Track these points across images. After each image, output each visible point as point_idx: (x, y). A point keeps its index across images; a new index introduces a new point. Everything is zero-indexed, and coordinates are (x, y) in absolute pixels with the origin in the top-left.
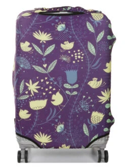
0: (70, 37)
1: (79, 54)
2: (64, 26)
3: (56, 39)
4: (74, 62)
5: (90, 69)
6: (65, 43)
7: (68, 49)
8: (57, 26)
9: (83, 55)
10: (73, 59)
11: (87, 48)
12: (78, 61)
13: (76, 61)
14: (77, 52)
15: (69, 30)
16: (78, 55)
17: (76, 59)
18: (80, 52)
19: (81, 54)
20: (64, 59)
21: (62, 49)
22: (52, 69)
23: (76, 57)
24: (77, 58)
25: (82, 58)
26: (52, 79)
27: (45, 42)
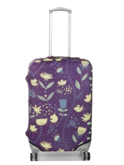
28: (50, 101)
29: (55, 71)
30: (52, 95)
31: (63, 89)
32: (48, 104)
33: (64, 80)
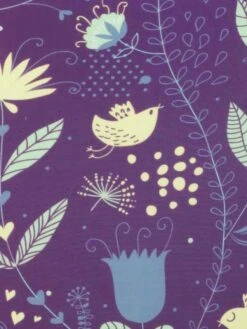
0: (146, 80)
1: (180, 167)
2: (117, 20)
3: (74, 91)
4: (151, 211)
5: (230, 244)
6: (116, 110)
7: (130, 143)
8: (85, 26)
9: (198, 171)
10: (148, 193)
11: (221, 136)
12: (173, 205)
13: (162, 204)
14: (170, 159)
15: (142, 45)
16: (172, 175)
17: (163, 193)
18: (184, 158)
19: (190, 168)
20: (105, 195)
21: (98, 144)
22: (39, 248)
23: (163, 182)
24: (170, 187)
25: (193, 188)
26: (38, 299)
27: (13, 109)
28: (39, 271)
29: (71, 35)
30: (52, 218)
31: (132, 173)
32: (23, 294)
33: (138, 109)
